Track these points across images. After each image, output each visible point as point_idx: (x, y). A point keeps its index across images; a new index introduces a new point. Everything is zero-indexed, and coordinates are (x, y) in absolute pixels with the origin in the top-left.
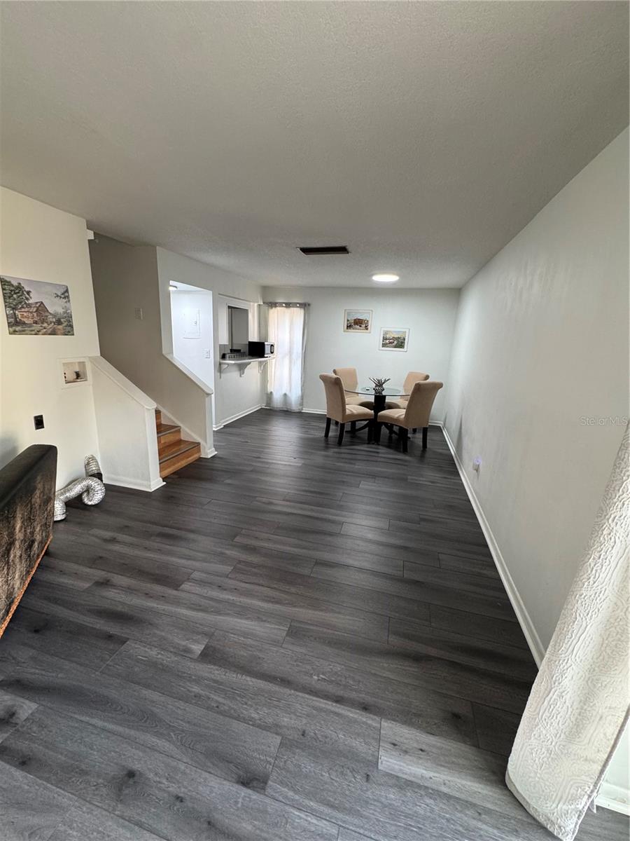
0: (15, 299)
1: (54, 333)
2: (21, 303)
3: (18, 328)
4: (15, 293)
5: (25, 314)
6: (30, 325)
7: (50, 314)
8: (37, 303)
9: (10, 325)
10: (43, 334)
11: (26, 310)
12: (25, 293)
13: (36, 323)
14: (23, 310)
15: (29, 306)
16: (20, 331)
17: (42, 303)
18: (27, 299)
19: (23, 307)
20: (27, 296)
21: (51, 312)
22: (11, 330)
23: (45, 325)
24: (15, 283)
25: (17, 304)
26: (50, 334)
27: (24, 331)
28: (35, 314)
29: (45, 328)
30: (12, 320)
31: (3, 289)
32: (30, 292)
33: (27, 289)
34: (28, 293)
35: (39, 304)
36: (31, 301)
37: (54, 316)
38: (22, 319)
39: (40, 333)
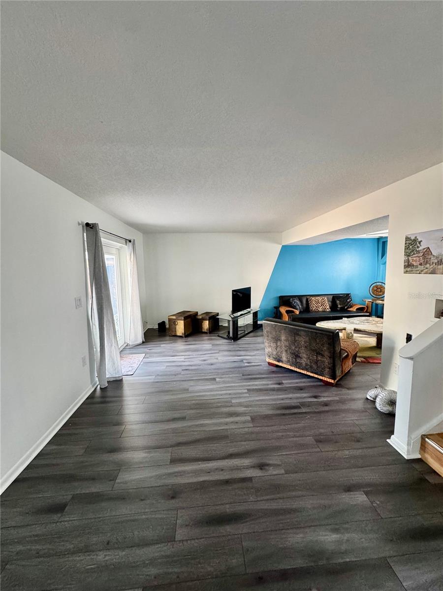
0: (410, 249)
1: (433, 272)
2: (413, 251)
3: (409, 269)
4: (411, 245)
5: (414, 258)
6: (417, 267)
7: (434, 256)
8: (424, 249)
9: (405, 267)
10: (424, 274)
11: (416, 255)
12: (418, 243)
13: (421, 264)
14: (414, 256)
15: (418, 252)
16: (410, 271)
17: (428, 248)
18: (418, 247)
19: (414, 254)
20: (419, 245)
21: (435, 255)
22: (405, 270)
23: (428, 266)
24: (413, 238)
25: (411, 252)
26: (430, 274)
27: (412, 271)
28: (421, 258)
29: (427, 268)
30: (406, 264)
31: (406, 244)
32: (421, 241)
33: (419, 240)
34: (420, 243)
35: (425, 250)
36: (419, 249)
37: (437, 258)
38: (413, 263)
39: (423, 272)
